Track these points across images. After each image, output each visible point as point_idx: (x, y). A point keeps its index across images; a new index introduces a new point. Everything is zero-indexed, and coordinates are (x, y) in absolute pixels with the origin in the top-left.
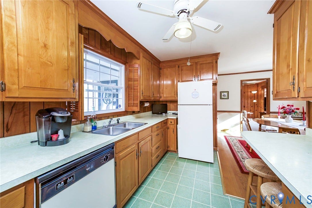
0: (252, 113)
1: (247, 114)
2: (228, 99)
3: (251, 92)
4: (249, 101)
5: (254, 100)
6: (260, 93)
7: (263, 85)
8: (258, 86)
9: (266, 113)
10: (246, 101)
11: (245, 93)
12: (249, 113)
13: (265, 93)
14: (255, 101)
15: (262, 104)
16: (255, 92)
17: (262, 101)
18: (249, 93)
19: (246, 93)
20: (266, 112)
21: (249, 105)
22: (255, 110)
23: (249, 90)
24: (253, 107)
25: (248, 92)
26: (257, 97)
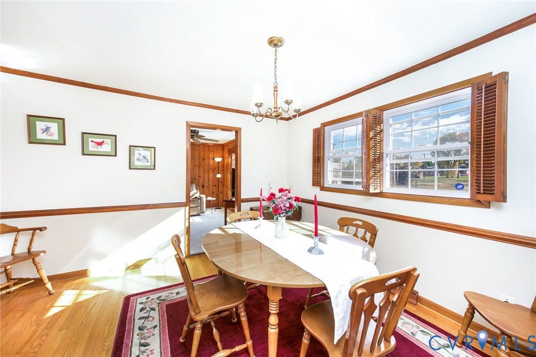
0: (214, 199)
1: (207, 201)
2: (155, 169)
3: (213, 159)
4: (211, 176)
5: (218, 173)
6: (226, 161)
7: (230, 147)
8: (224, 150)
9: (234, 201)
10: (206, 176)
11: (204, 160)
12: (209, 198)
13: (234, 162)
14: (219, 176)
15: (229, 180)
16: (218, 160)
17: (229, 176)
18: (211, 161)
19: (206, 161)
20: (234, 199)
21: (211, 183)
22: (219, 192)
23: (211, 156)
24: (217, 186)
25: (209, 158)
26: (222, 167)
